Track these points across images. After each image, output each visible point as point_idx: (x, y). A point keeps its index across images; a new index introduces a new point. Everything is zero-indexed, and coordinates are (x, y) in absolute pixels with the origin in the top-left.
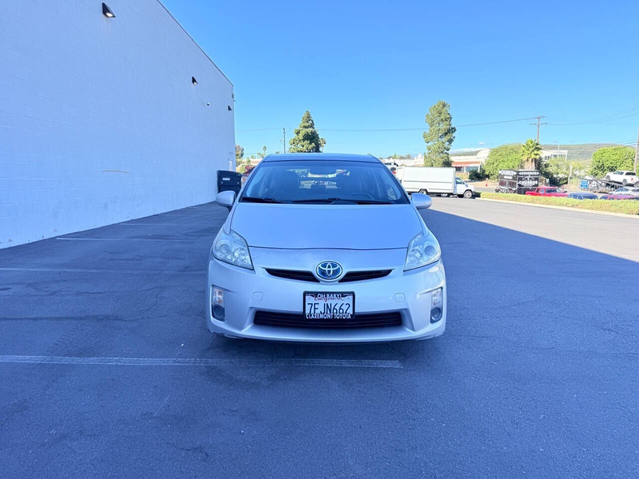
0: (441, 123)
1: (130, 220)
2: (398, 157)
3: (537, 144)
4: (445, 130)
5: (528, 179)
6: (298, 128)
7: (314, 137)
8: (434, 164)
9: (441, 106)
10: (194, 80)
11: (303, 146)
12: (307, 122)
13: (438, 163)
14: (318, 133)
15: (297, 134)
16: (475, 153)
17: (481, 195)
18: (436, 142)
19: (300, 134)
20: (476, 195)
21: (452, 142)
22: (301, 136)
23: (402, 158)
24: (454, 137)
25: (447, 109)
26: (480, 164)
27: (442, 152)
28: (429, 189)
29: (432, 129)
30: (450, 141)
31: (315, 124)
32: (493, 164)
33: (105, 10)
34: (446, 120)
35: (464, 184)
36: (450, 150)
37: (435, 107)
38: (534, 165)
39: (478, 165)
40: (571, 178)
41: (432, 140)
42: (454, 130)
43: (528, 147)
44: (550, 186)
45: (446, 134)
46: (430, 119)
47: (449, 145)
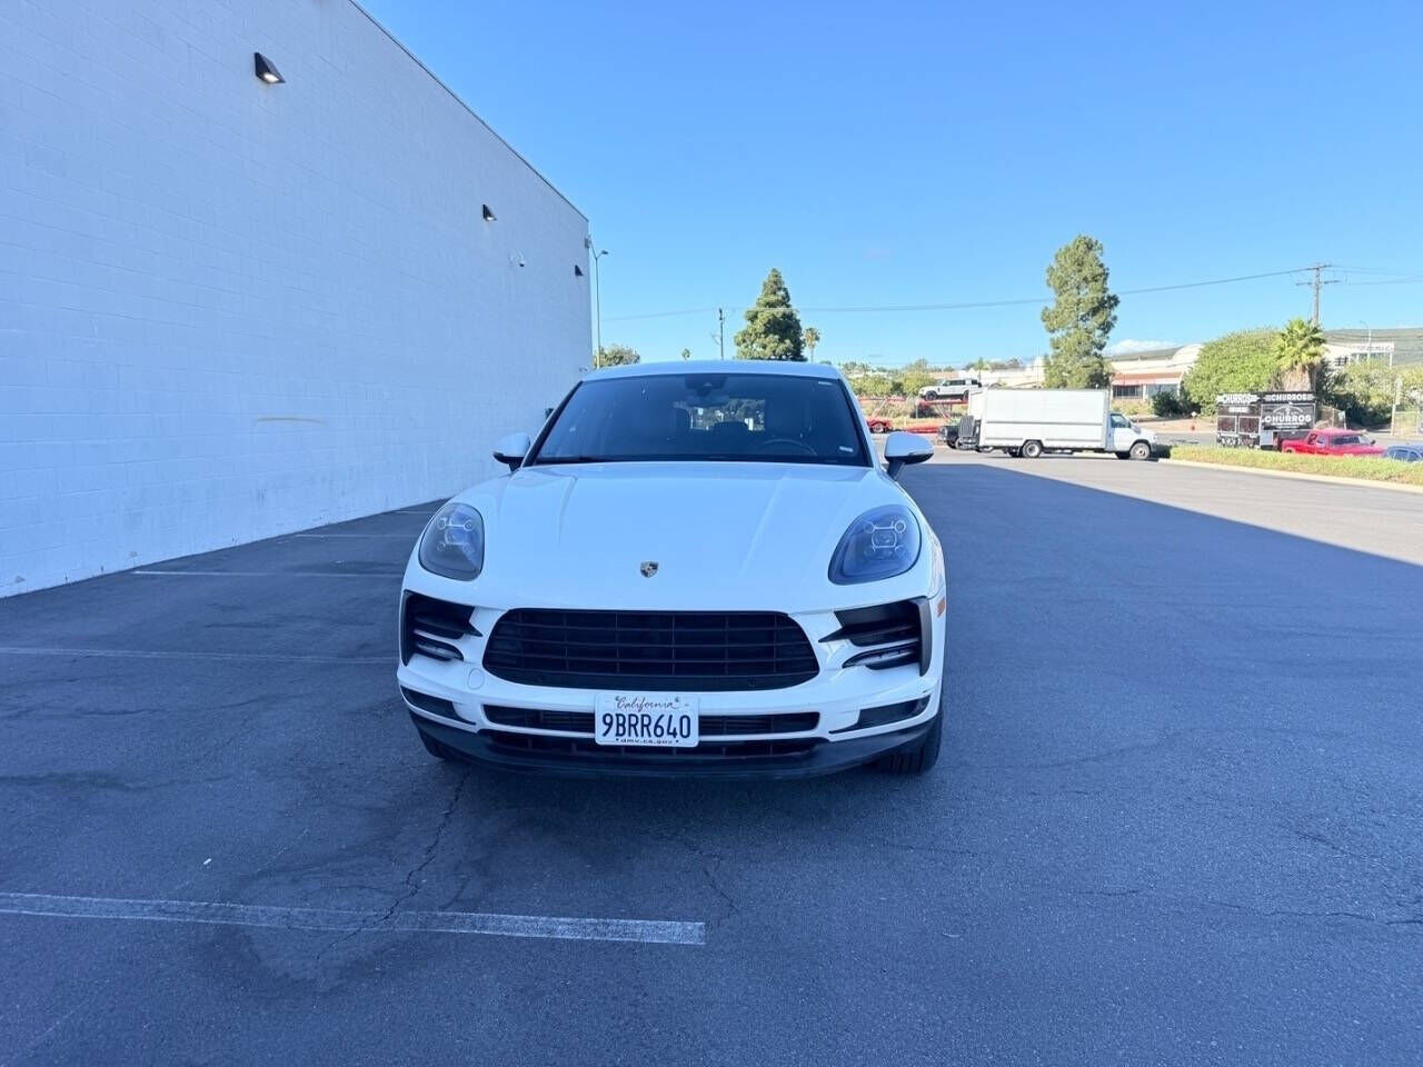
0: (1084, 285)
1: (323, 524)
2: (987, 366)
3: (1316, 330)
4: (1093, 303)
5: (1288, 410)
6: (753, 307)
7: (789, 327)
8: (1069, 382)
9: (1082, 248)
10: (486, 213)
11: (764, 347)
12: (775, 293)
13: (1077, 377)
14: (798, 318)
15: (752, 321)
16: (1169, 354)
17: (1172, 452)
18: (1072, 331)
19: (758, 321)
20: (1160, 453)
21: (1109, 329)
22: (759, 326)
23: (997, 367)
24: (1115, 318)
25: (1097, 253)
26: (1181, 379)
27: (1087, 353)
28: (1048, 440)
29: (1062, 299)
30: (1106, 327)
31: (791, 296)
32: (1209, 378)
33: (261, 66)
34: (1095, 279)
35: (1130, 426)
36: (1105, 349)
37: (1068, 249)
38: (1308, 379)
39: (1177, 381)
40: (1401, 408)
41: (1062, 325)
42: (1114, 301)
43: (1291, 336)
44: (1348, 428)
45: (1095, 311)
46: (1057, 281)
47: (1102, 337)
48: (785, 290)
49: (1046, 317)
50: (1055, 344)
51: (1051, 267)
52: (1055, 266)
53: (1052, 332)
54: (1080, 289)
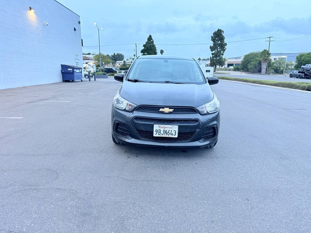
4: (221, 45)
8: (215, 63)
9: (219, 32)
10: (31, 9)
11: (148, 53)
12: (150, 41)
18: (216, 51)
22: (146, 48)
24: (226, 48)
25: (222, 33)
29: (214, 44)
34: (222, 39)
36: (224, 55)
37: (216, 32)
42: (226, 44)
43: (264, 53)
46: (213, 39)
47: (223, 52)
48: (153, 40)
50: (213, 54)
51: (212, 36)
52: (213, 36)
53: (212, 51)
54: (218, 41)
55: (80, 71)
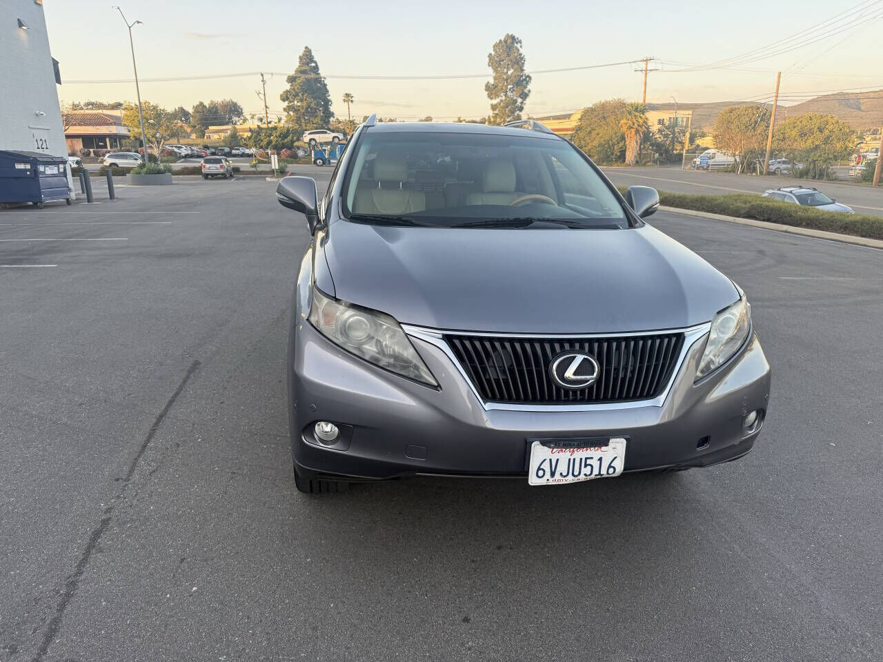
0: (510, 66)
4: (516, 79)
6: (292, 73)
7: (319, 88)
9: (509, 41)
12: (306, 64)
15: (292, 83)
18: (504, 99)
19: (296, 83)
21: (526, 98)
22: (298, 87)
24: (529, 91)
25: (518, 46)
27: (514, 115)
29: (497, 76)
30: (524, 96)
34: (517, 62)
37: (501, 42)
41: (497, 94)
42: (528, 79)
45: (517, 85)
46: (494, 62)
47: (522, 103)
49: (488, 87)
50: (494, 107)
51: (491, 54)
52: (493, 53)
53: (492, 99)
54: (508, 69)
55: (62, 170)
